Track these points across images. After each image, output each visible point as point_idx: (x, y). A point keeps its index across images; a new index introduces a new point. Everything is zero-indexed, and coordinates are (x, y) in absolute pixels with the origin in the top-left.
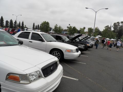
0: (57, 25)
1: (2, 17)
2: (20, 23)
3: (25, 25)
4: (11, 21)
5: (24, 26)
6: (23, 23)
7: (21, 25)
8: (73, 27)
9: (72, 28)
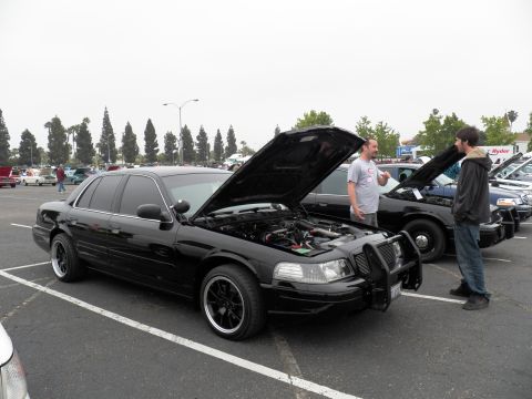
0: (365, 119)
1: (149, 121)
2: (219, 138)
3: (243, 142)
4: (186, 133)
5: (240, 147)
6: (231, 133)
7: (225, 144)
8: (444, 118)
9: (442, 122)
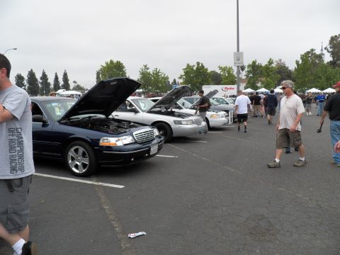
2: (56, 78)
4: (32, 74)
7: (61, 82)
